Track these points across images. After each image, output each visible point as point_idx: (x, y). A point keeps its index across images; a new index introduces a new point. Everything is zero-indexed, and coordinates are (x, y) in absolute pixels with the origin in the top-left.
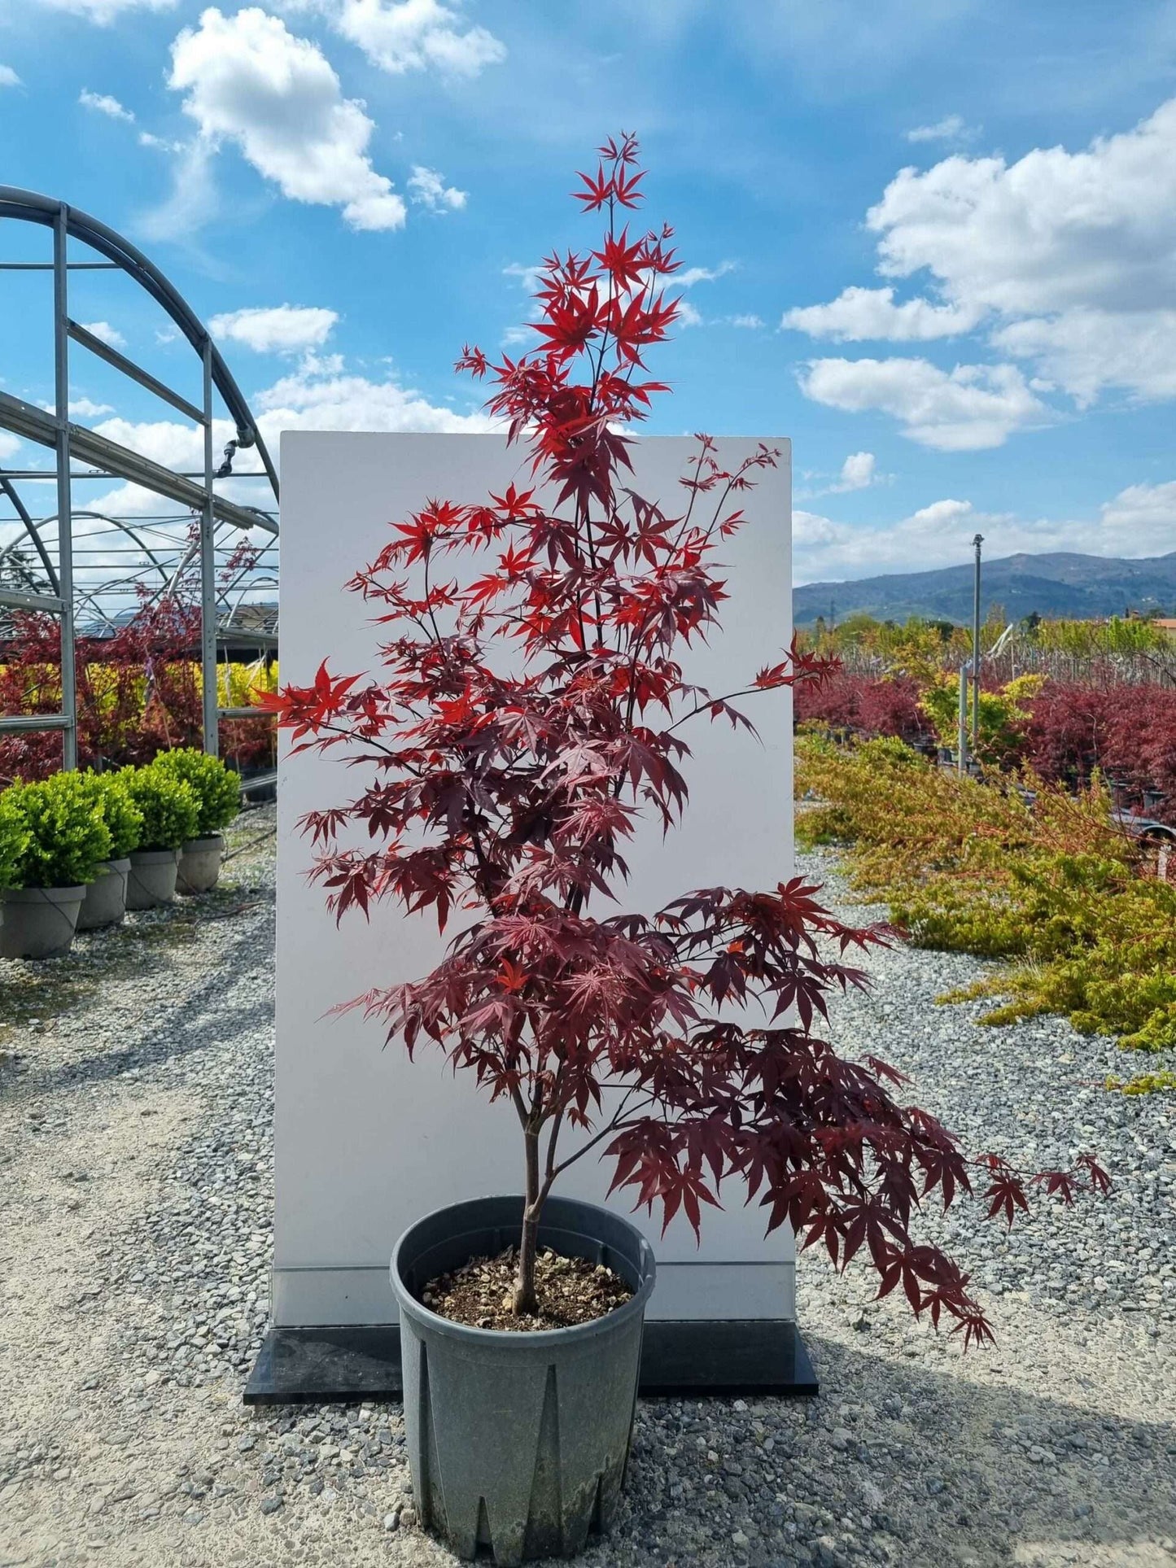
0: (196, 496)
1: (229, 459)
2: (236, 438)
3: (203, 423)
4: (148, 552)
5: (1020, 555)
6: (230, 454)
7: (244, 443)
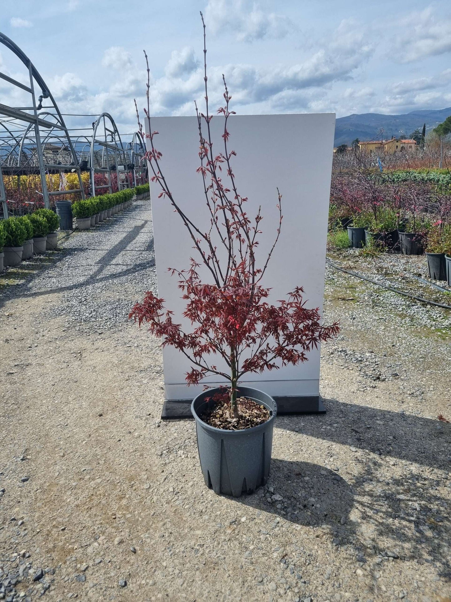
0: (32, 119)
1: (41, 103)
2: (42, 95)
3: (31, 92)
4: (10, 132)
5: (354, 115)
6: (41, 101)
7: (46, 97)
